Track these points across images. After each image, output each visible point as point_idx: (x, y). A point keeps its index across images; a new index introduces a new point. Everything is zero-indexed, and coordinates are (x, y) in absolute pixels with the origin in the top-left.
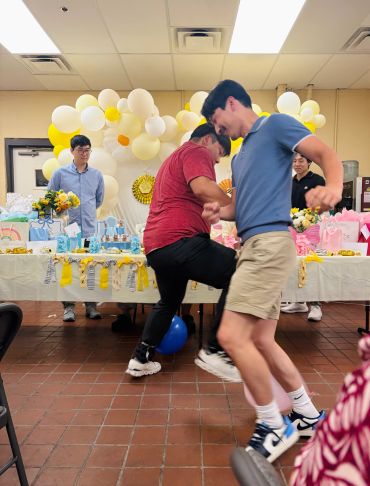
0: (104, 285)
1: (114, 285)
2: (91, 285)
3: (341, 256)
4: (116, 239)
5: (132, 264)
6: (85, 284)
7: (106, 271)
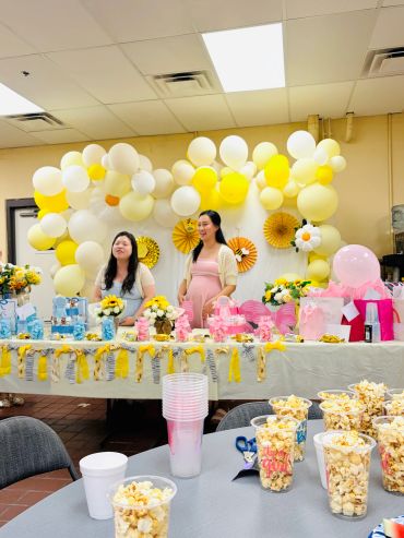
0: (43, 375)
1: (53, 377)
2: (30, 376)
3: (322, 343)
4: (63, 322)
5: (70, 352)
6: (24, 375)
7: (44, 360)
